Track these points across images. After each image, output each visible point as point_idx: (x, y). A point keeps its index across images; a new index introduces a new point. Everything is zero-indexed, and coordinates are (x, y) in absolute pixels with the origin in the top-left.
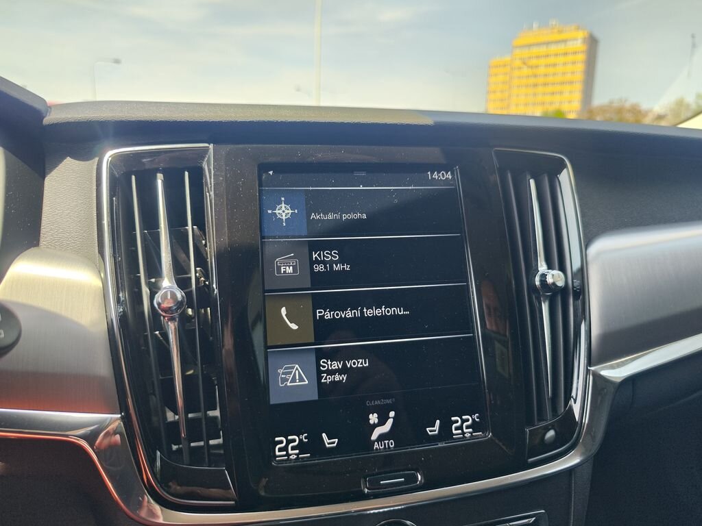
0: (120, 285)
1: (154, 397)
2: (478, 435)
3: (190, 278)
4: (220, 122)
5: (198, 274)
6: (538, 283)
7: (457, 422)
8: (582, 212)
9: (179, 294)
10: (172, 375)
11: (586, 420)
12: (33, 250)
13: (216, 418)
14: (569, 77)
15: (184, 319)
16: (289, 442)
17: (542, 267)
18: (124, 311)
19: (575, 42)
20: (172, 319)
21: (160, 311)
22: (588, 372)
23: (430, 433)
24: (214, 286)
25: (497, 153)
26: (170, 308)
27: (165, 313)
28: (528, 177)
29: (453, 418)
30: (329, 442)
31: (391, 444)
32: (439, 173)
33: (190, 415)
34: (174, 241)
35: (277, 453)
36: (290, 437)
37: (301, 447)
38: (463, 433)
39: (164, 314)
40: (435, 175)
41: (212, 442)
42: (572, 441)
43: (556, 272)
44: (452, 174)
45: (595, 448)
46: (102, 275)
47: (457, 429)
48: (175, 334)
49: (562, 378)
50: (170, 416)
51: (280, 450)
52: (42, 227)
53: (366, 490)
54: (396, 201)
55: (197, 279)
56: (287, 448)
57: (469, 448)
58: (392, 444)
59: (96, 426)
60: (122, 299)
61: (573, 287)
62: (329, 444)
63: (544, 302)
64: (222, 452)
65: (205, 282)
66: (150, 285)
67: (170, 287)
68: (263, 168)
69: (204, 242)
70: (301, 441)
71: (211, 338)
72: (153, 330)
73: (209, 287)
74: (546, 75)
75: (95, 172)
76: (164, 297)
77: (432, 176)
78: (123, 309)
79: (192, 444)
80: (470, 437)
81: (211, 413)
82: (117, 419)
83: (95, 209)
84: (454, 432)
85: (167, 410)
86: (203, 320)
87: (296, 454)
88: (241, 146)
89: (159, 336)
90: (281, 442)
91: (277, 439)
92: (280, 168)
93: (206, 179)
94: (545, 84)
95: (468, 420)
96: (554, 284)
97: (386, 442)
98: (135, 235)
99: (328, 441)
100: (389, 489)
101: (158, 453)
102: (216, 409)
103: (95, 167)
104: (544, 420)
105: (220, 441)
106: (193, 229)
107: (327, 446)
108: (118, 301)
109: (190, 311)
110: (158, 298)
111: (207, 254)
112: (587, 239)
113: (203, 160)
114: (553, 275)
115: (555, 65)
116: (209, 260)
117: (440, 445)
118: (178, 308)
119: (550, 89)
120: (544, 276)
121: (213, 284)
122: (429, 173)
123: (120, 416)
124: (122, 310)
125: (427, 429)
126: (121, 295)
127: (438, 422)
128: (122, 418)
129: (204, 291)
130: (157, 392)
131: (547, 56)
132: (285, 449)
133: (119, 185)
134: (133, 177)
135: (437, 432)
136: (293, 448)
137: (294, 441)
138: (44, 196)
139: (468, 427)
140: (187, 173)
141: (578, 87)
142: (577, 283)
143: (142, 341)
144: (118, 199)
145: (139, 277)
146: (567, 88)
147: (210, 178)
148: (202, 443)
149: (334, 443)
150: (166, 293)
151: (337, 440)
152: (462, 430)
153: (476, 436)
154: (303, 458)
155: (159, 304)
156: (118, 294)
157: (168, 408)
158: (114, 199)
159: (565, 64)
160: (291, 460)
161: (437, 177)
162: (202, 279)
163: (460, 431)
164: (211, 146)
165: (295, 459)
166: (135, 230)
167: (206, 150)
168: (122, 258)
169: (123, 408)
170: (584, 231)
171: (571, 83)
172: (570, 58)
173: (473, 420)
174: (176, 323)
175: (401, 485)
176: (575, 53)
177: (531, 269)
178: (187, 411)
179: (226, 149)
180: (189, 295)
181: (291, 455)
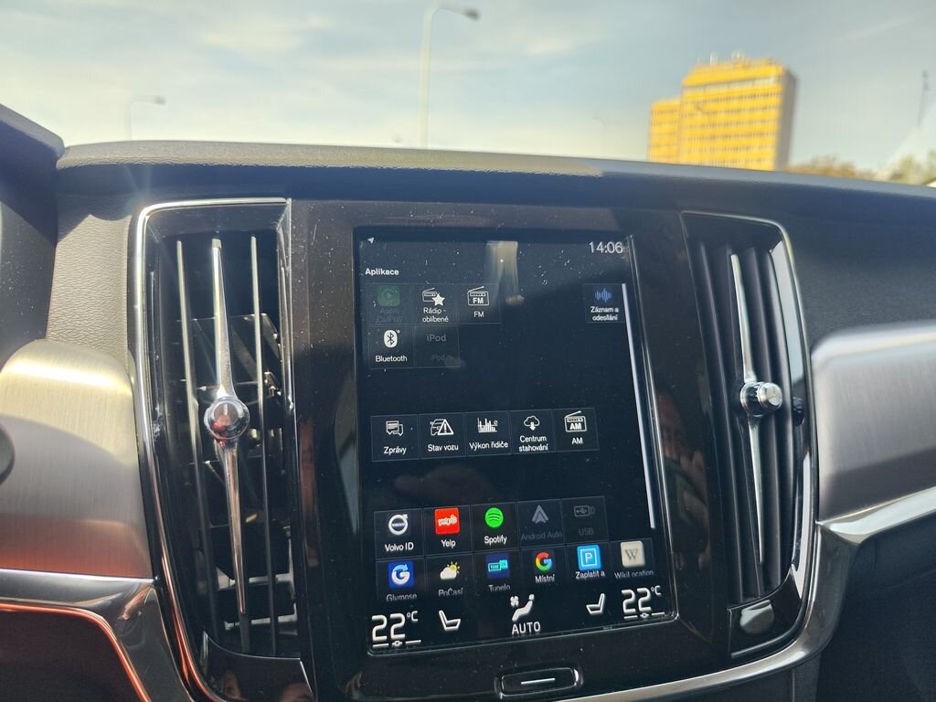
0: (157, 395)
1: (201, 553)
2: (660, 616)
3: (255, 387)
4: (302, 169)
5: (266, 381)
6: (743, 400)
7: (630, 596)
8: (804, 301)
9: (241, 409)
10: (227, 523)
11: (813, 597)
12: (37, 343)
13: (287, 584)
14: (758, 127)
15: (246, 444)
16: (391, 622)
17: (750, 378)
18: (161, 432)
19: (766, 81)
20: (229, 445)
21: (213, 433)
22: (815, 527)
23: (591, 612)
24: (290, 398)
25: (686, 217)
26: (226, 427)
27: (221, 435)
28: (729, 252)
29: (623, 592)
30: (449, 624)
31: (537, 626)
32: (605, 244)
33: (252, 580)
34: (234, 333)
35: (375, 638)
36: (392, 616)
37: (409, 630)
38: (639, 613)
39: (218, 437)
40: (600, 247)
41: (281, 619)
42: (794, 627)
43: (769, 385)
44: (625, 244)
45: (825, 637)
46: (133, 380)
47: (629, 606)
48: (233, 466)
49: (778, 536)
50: (224, 581)
51: (378, 633)
52: (50, 312)
53: (502, 694)
54: (546, 282)
55: (266, 387)
56: (388, 631)
57: (647, 635)
58: (537, 628)
59: (119, 594)
60: (159, 414)
61: (793, 406)
62: (448, 626)
63: (752, 428)
64: (295, 633)
65: (276, 391)
66: (198, 395)
67: (228, 399)
68: (360, 234)
69: (276, 335)
70: (408, 620)
71: (283, 472)
72: (201, 460)
73: (282, 399)
74: (727, 124)
75: (127, 236)
76: (219, 412)
77: (595, 248)
78: (161, 428)
79: (254, 622)
80: (648, 618)
81: (280, 578)
82: (149, 585)
83: (126, 287)
84: (626, 611)
85: (219, 571)
86: (271, 445)
87: (400, 640)
88: (330, 202)
89: (210, 466)
90: (381, 622)
91: (374, 618)
92: (385, 234)
93: (281, 248)
94: (726, 137)
95: (645, 594)
96: (767, 402)
97: (529, 624)
98: (180, 324)
99: (447, 622)
100: (534, 693)
101: (206, 637)
102: (287, 572)
103: (127, 229)
104: (752, 596)
105: (294, 617)
106: (261, 316)
107: (446, 628)
108: (154, 416)
109: (254, 433)
110: (209, 414)
111: (279, 352)
112: (812, 340)
113: (278, 221)
114: (766, 390)
115: (739, 111)
116: (283, 361)
117: (606, 630)
118: (239, 428)
119: (732, 142)
120: (752, 390)
121: (287, 394)
122: (591, 244)
123: (152, 581)
124: (158, 429)
125: (588, 606)
126: (158, 409)
127: (603, 596)
128: (156, 584)
129: (275, 403)
130: (206, 549)
131: (728, 99)
132: (386, 632)
133: (159, 256)
134: (179, 244)
135: (601, 611)
136: (397, 631)
137: (399, 620)
138: (55, 269)
139: (644, 604)
140: (254, 240)
141: (771, 140)
142: (798, 401)
143: (186, 474)
144: (157, 276)
145: (184, 383)
146: (756, 141)
147: (287, 245)
148: (267, 621)
149: (455, 624)
150: (221, 406)
151: (459, 620)
152: (637, 609)
153: (656, 617)
154: (411, 646)
155: (212, 423)
156: (154, 406)
157: (221, 568)
158: (152, 274)
159: (752, 109)
160: (394, 648)
161: (602, 250)
162: (273, 387)
163: (634, 610)
164: (289, 201)
165: (401, 647)
166: (180, 317)
167: (281, 208)
168: (161, 357)
169: (157, 570)
170: (807, 327)
171: (761, 134)
172: (760, 102)
173: (653, 594)
174: (235, 450)
175: (552, 687)
176: (766, 95)
177: (735, 381)
178: (248, 574)
179: (309, 205)
180: (253, 409)
181: (394, 641)
